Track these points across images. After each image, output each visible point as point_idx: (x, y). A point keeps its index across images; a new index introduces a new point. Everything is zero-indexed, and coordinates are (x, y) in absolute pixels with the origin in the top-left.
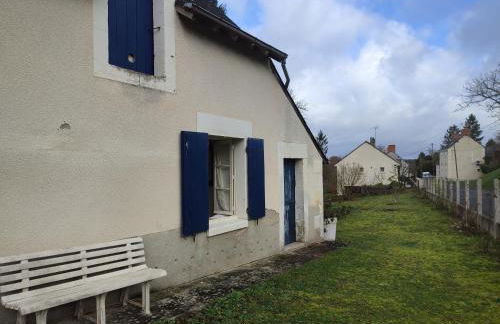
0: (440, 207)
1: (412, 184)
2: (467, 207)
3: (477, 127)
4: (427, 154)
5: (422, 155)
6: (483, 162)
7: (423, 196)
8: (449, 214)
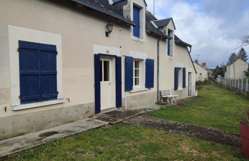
0: (228, 88)
1: (214, 81)
2: (238, 87)
3: (245, 54)
4: (220, 67)
5: (217, 67)
6: (247, 71)
7: (220, 86)
8: (231, 91)
